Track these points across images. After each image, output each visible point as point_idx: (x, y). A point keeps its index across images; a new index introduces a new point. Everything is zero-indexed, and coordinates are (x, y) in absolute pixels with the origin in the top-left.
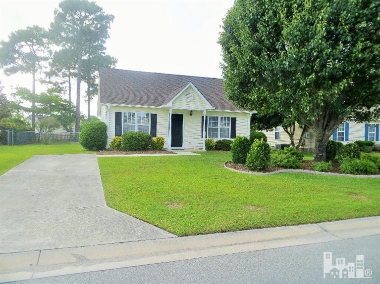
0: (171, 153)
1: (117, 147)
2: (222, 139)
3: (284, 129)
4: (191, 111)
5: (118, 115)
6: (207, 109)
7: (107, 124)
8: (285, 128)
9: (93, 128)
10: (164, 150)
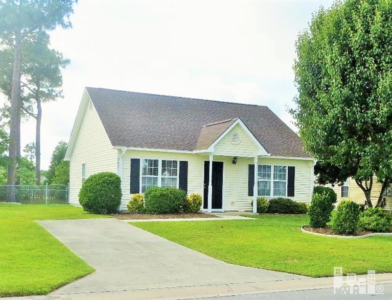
0: (213, 216)
1: (138, 210)
2: (277, 197)
3: (358, 183)
4: (235, 158)
5: (135, 163)
6: (258, 156)
7: (120, 175)
8: (359, 181)
9: (104, 182)
10: (201, 213)
